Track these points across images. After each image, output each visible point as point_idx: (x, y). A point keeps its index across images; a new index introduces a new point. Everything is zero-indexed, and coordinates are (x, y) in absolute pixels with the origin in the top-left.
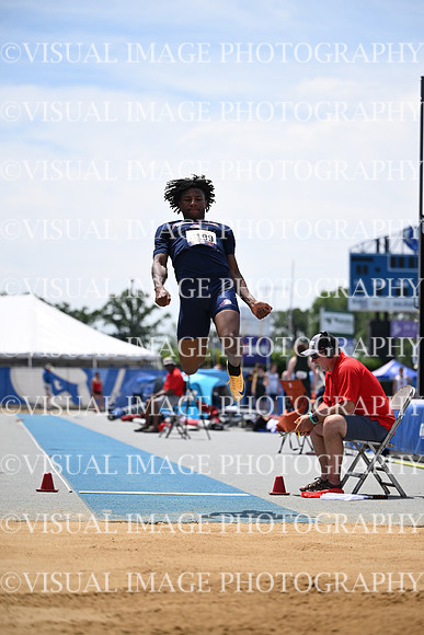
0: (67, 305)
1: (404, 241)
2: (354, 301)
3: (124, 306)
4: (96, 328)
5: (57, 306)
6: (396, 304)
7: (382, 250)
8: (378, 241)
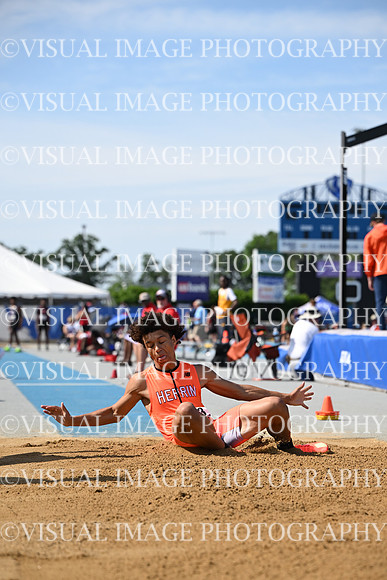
0: (24, 250)
1: (330, 189)
2: (284, 244)
3: (77, 250)
4: (50, 270)
5: (15, 250)
6: (322, 246)
7: (309, 197)
8: (305, 189)
